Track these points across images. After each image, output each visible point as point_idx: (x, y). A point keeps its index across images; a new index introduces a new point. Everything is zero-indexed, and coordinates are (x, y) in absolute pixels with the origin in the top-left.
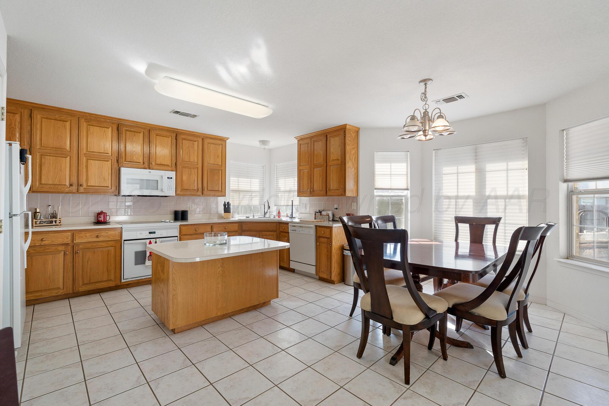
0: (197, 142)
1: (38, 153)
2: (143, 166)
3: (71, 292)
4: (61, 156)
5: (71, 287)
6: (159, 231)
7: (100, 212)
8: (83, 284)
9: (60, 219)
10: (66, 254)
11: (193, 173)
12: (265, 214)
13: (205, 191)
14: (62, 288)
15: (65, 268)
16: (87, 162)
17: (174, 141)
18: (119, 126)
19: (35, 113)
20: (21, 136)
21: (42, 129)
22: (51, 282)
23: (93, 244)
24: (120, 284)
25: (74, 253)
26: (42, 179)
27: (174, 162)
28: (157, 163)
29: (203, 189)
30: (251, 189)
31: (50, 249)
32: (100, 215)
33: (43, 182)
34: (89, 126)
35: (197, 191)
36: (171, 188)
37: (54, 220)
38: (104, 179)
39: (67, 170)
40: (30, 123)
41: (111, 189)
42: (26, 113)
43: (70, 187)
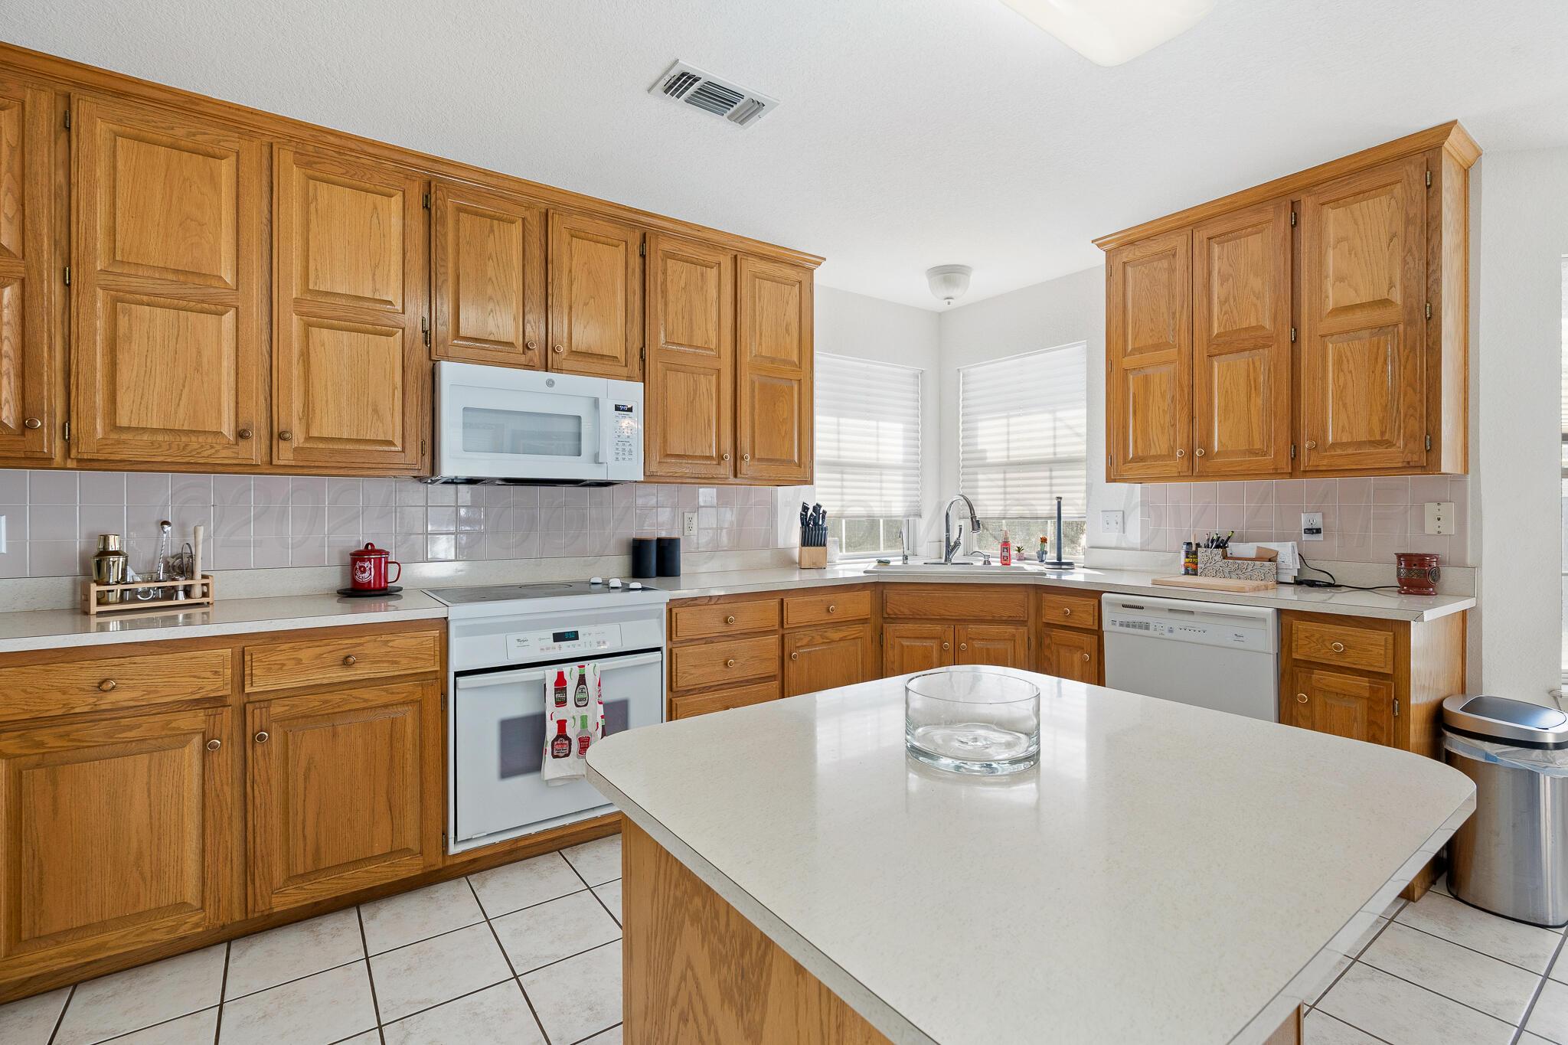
0: (715, 271)
1: (100, 292)
2: (523, 359)
3: (238, 916)
4: (199, 305)
5: (237, 892)
6: (593, 629)
7: (362, 548)
8: (290, 877)
9: (205, 581)
10: (214, 746)
11: (705, 390)
12: (951, 549)
13: (746, 467)
14: (196, 904)
15: (209, 814)
16: (307, 336)
17: (636, 261)
18: (433, 190)
19: (84, 108)
20: (24, 210)
21: (114, 187)
22: (144, 879)
23: (328, 697)
24: (444, 860)
25: (249, 740)
26: (119, 404)
27: (638, 345)
28: (574, 349)
29: (737, 457)
30: (878, 459)
31: (139, 726)
32: (363, 560)
33: (123, 420)
34: (311, 182)
35: (719, 464)
36: (627, 448)
37: (181, 583)
38: (376, 411)
39: (224, 371)
40: (61, 156)
41: (403, 451)
42: (44, 109)
43: (237, 444)
